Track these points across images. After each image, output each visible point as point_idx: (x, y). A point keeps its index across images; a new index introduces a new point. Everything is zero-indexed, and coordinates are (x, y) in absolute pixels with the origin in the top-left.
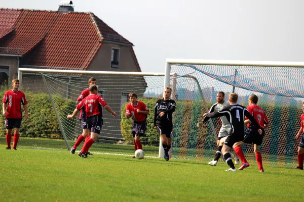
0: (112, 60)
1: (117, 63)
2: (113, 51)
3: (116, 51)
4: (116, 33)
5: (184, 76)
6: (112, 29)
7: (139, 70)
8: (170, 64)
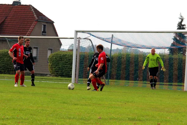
0: (43, 30)
1: (45, 33)
2: (43, 26)
3: (45, 26)
4: (45, 16)
5: (84, 39)
6: (42, 14)
7: (57, 36)
8: (77, 32)
